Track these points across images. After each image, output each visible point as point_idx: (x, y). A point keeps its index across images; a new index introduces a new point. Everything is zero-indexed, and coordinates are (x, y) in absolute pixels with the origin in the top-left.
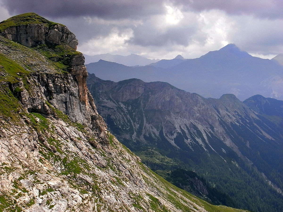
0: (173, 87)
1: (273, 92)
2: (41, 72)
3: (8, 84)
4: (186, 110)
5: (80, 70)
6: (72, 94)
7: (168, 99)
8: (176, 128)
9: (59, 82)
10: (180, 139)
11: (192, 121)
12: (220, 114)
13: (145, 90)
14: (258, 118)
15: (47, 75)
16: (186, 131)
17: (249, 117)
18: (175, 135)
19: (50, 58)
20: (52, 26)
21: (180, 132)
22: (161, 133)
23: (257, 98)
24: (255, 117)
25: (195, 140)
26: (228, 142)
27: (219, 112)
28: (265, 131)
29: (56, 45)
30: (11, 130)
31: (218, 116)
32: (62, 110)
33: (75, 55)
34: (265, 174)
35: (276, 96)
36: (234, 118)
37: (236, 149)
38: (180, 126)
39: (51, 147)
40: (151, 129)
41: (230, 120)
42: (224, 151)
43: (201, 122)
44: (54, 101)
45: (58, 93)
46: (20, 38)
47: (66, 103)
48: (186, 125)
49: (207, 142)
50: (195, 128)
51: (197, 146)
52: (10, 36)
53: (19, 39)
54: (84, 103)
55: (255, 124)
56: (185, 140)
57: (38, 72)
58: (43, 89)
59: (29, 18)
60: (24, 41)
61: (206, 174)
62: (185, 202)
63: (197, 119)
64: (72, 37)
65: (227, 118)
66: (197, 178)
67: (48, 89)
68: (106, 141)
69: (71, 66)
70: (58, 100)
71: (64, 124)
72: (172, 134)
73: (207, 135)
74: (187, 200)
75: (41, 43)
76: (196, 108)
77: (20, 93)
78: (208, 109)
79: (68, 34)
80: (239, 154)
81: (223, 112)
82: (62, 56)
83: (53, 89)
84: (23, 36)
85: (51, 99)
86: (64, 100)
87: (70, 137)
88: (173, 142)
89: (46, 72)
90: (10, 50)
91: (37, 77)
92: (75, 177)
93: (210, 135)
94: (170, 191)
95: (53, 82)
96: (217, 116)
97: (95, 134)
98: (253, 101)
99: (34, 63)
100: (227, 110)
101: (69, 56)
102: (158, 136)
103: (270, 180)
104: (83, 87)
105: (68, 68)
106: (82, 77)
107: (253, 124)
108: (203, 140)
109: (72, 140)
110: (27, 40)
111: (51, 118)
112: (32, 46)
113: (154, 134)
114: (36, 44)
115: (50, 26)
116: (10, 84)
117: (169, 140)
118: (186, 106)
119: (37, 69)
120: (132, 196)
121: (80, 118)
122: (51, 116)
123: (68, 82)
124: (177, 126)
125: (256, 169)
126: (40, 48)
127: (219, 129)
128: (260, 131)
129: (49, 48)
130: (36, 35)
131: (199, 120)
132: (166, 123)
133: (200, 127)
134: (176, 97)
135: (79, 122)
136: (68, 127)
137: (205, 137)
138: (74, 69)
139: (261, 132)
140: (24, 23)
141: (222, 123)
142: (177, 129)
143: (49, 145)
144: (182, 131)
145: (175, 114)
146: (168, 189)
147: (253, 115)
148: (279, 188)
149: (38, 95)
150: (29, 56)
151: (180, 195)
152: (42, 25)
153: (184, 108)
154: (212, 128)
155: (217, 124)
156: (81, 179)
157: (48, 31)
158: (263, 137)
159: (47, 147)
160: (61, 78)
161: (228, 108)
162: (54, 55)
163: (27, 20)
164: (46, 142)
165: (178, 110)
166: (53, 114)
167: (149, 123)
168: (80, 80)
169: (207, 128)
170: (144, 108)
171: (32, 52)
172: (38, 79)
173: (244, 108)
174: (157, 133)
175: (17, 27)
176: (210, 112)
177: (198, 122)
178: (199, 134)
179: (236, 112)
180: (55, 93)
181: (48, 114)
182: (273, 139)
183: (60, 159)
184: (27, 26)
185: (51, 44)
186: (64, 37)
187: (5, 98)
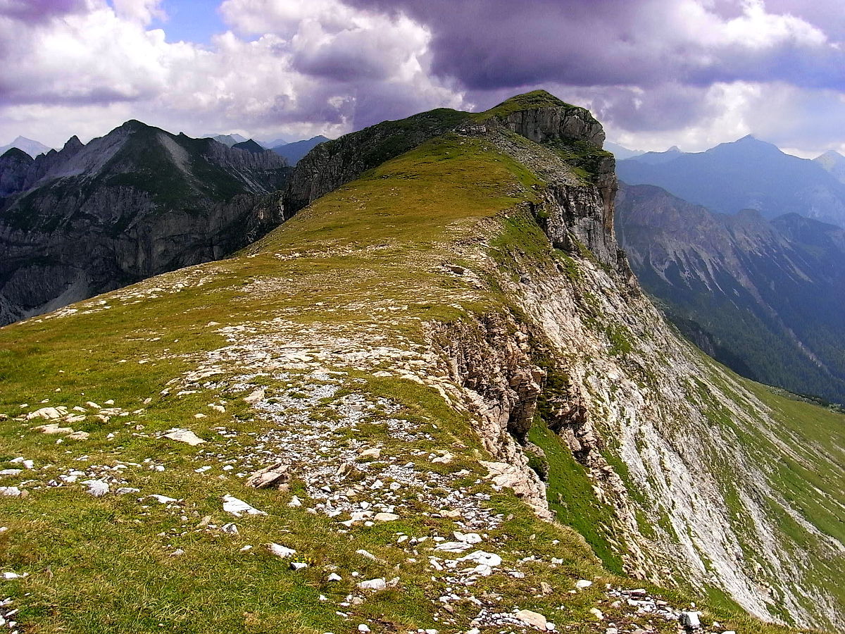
0: (668, 195)
1: (813, 208)
2: (558, 183)
3: (529, 205)
4: (685, 229)
5: (610, 180)
6: (597, 218)
7: (660, 212)
8: (668, 255)
9: (582, 198)
10: (674, 270)
11: (693, 245)
12: (734, 238)
13: (626, 195)
14: (790, 248)
15: (567, 187)
16: (684, 260)
17: (777, 246)
18: (667, 265)
19: (568, 161)
20: (569, 110)
21: (674, 260)
22: (647, 260)
23: (791, 219)
24: (786, 246)
25: (695, 274)
26: (743, 281)
27: (733, 235)
28: (799, 267)
29: (574, 139)
30: (548, 284)
31: (733, 242)
32: (585, 243)
33: (603, 157)
34: (794, 331)
35: (817, 215)
36: (756, 246)
37: (754, 292)
38: (675, 252)
39: (590, 308)
40: (632, 254)
41: (748, 248)
42: (736, 292)
43: (705, 248)
44: (575, 229)
45: (581, 216)
46: (526, 128)
47: (589, 231)
48: (683, 251)
49: (713, 278)
50: (697, 255)
51: (697, 282)
52: (512, 126)
53: (524, 130)
54: (609, 231)
55: (786, 257)
56: (681, 274)
57: (555, 183)
58: (561, 209)
59: (539, 98)
60: (531, 134)
61: (707, 325)
62: (731, 385)
63: (700, 244)
64: (597, 128)
65: (744, 244)
66: (701, 333)
67: (567, 209)
68: (637, 291)
69: (597, 175)
70: (580, 228)
71: (591, 267)
72: (663, 263)
73: (714, 268)
74: (733, 382)
75: (553, 137)
76: (699, 227)
77: (545, 220)
78: (717, 229)
79: (592, 123)
80: (759, 299)
81: (739, 236)
82: (584, 158)
83: (575, 210)
84: (531, 126)
85: (571, 225)
86: (588, 228)
87: (601, 287)
88: (663, 275)
89: (566, 183)
90: (515, 148)
91: (553, 191)
92: (624, 358)
93: (717, 268)
94: (710, 367)
95: (576, 198)
96: (729, 241)
97: (622, 280)
98: (785, 222)
99: (548, 168)
100: (745, 233)
101: (594, 158)
102: (641, 264)
103: (800, 340)
104: (610, 205)
105: (593, 176)
106: (610, 190)
107: (783, 257)
108: (707, 274)
109: (603, 292)
110: (536, 132)
111: (574, 256)
112: (542, 142)
113: (636, 260)
114: (548, 138)
115: (567, 110)
116: (531, 205)
117: (656, 270)
118: (686, 223)
119: (552, 178)
120: (681, 383)
121: (604, 254)
122: (574, 253)
123: (593, 198)
124: (670, 251)
125: (781, 322)
126: (553, 144)
127: (731, 260)
128: (792, 267)
129: (566, 144)
130: (549, 124)
131: (704, 244)
132: (655, 246)
133: (704, 256)
134: (672, 209)
135: (603, 261)
136: (596, 271)
137: (711, 271)
138: (601, 178)
139: (794, 270)
140: (534, 106)
141: (737, 252)
142: (670, 256)
143: (587, 305)
144: (678, 258)
145: (668, 233)
146: (707, 365)
147: (784, 243)
148: (813, 354)
149: (560, 221)
150: (540, 157)
151: (723, 375)
152: (557, 110)
153: (682, 226)
154: (722, 258)
155: (730, 253)
156: (633, 362)
157: (565, 118)
158: (796, 276)
159: (584, 309)
160: (585, 192)
161: (748, 230)
162: (572, 156)
163: (537, 101)
164: (583, 301)
165: (673, 229)
166: (578, 250)
167: (630, 245)
168: (607, 195)
169: (714, 258)
170: (624, 222)
171: (542, 151)
172: (555, 194)
173: (771, 231)
174: (641, 260)
175: (522, 112)
176: (721, 235)
177: (701, 247)
178: (702, 265)
179: (758, 236)
180: (576, 216)
181: (570, 251)
182: (810, 281)
183: (604, 329)
184: (537, 111)
185: (567, 138)
186: (586, 128)
187: (531, 230)
